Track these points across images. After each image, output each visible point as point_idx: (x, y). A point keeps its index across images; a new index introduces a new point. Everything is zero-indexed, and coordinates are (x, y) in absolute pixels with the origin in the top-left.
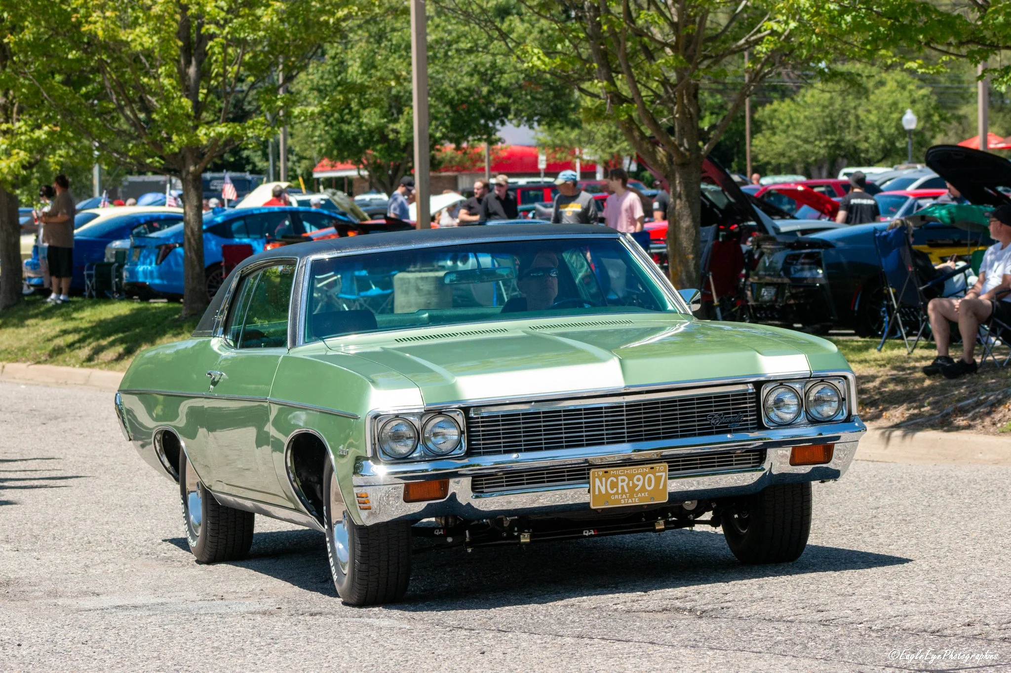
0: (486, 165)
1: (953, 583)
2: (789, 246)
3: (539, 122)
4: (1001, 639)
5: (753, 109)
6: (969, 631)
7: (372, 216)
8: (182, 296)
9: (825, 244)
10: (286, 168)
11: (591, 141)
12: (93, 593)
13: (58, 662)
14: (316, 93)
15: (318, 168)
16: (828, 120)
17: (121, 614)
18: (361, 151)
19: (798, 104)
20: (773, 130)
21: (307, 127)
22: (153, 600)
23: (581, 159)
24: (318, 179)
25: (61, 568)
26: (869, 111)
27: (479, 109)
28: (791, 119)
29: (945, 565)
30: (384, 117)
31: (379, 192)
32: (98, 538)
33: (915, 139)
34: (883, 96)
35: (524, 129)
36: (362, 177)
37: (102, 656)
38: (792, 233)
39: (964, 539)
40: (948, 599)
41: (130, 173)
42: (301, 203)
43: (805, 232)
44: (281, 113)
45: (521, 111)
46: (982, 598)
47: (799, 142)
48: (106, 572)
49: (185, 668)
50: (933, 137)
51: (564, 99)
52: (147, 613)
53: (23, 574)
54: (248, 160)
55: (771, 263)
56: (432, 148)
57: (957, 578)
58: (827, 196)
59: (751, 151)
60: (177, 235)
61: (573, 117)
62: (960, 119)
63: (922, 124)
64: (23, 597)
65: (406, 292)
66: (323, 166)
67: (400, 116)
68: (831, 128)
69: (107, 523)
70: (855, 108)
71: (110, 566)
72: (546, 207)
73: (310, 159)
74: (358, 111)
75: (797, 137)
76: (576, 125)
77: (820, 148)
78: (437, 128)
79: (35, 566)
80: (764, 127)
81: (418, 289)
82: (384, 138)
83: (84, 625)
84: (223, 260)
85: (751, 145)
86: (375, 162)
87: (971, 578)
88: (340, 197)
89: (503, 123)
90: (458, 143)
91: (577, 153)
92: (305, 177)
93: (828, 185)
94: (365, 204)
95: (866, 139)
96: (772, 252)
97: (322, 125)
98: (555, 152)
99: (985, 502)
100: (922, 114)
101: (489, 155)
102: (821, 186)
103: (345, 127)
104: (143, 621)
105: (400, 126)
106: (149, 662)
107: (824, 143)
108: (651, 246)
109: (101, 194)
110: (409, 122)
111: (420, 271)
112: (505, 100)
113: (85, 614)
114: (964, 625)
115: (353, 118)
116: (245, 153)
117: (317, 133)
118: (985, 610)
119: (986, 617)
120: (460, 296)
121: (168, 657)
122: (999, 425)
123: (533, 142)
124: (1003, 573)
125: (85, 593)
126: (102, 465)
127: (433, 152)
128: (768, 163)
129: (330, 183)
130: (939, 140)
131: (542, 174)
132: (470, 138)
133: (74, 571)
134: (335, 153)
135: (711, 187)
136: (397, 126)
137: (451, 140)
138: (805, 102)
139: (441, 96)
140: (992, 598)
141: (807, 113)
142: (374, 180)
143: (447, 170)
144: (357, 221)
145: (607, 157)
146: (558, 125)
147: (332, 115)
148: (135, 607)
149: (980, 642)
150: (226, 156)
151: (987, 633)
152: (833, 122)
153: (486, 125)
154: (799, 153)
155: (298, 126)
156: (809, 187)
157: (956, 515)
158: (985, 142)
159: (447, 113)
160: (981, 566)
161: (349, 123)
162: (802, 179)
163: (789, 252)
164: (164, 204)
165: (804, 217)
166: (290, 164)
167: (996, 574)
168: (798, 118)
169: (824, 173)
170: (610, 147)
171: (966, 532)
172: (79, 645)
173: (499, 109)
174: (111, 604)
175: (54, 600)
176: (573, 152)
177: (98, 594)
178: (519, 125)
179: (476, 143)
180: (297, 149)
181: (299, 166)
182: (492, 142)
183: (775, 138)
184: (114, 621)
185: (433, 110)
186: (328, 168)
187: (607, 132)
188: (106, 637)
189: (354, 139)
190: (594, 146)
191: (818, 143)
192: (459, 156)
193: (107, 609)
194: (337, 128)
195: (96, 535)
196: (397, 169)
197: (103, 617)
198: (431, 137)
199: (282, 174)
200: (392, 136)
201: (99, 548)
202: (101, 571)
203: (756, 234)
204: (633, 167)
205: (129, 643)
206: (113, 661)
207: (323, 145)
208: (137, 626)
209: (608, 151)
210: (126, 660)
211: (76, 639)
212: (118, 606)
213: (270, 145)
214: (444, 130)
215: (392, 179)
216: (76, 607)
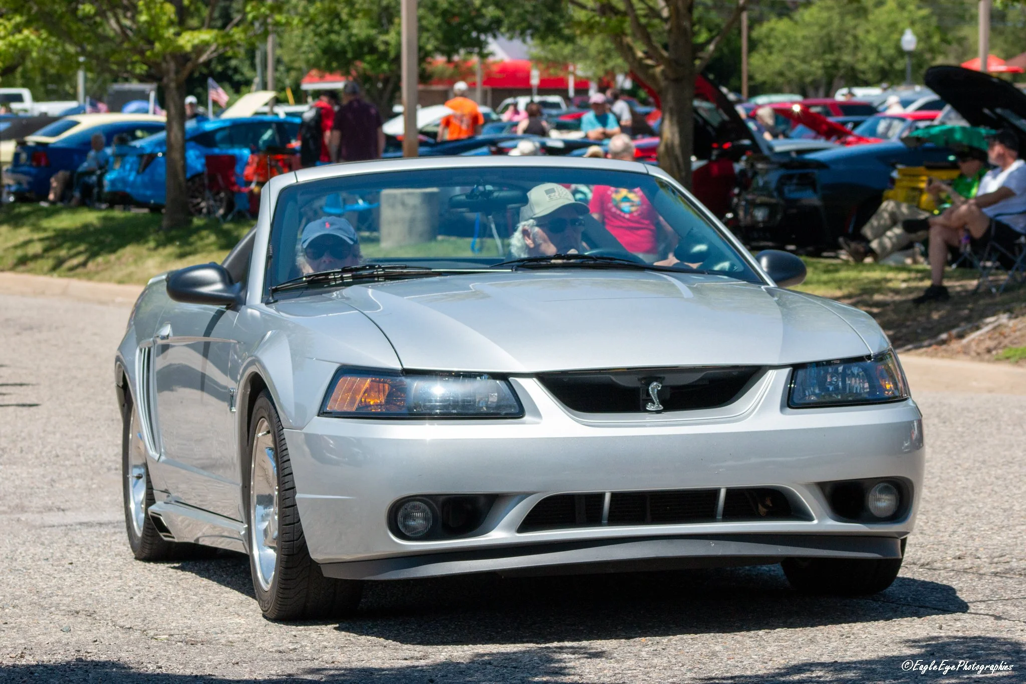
0: (479, 79)
1: (944, 514)
2: (782, 166)
3: (532, 36)
4: (992, 573)
5: (750, 28)
6: (960, 565)
8: (162, 206)
9: (820, 165)
10: (274, 78)
11: (585, 57)
12: (59, 509)
13: (17, 580)
15: (306, 79)
16: (826, 40)
17: (85, 531)
18: (350, 62)
19: (796, 23)
20: (770, 48)
21: (295, 36)
23: (573, 74)
24: (306, 93)
26: (868, 32)
27: (471, 22)
28: (788, 38)
29: (936, 495)
30: (373, 27)
33: (914, 61)
34: (882, 15)
35: (517, 43)
37: (62, 575)
38: (787, 153)
39: (956, 468)
40: (939, 531)
41: (116, 80)
42: (288, 114)
43: (800, 152)
44: (268, 22)
45: (515, 24)
46: (974, 530)
48: (72, 487)
49: (147, 588)
50: (933, 59)
51: (559, 12)
52: (113, 530)
54: (236, 70)
55: (766, 183)
56: (422, 60)
57: (948, 509)
58: (824, 116)
59: (749, 71)
60: (159, 144)
61: (567, 32)
62: (961, 41)
63: (922, 45)
65: (393, 206)
66: (312, 77)
67: (391, 27)
68: (829, 46)
69: (77, 437)
70: (855, 27)
71: (78, 480)
73: (299, 70)
74: (347, 21)
75: (793, 56)
76: (570, 40)
77: (818, 67)
78: (428, 39)
80: (760, 46)
81: (403, 204)
82: (373, 50)
83: (46, 542)
84: (206, 170)
85: (748, 64)
86: (364, 74)
87: (963, 509)
89: (495, 37)
90: (449, 54)
91: (571, 68)
92: (294, 87)
93: (824, 106)
95: (865, 59)
96: (767, 171)
97: (311, 34)
98: (548, 68)
99: (978, 431)
100: (923, 36)
101: (481, 69)
102: (816, 105)
103: (333, 37)
104: (108, 539)
105: (391, 37)
106: (110, 581)
107: (820, 64)
109: (85, 100)
110: (399, 34)
112: (498, 13)
113: (48, 530)
114: (955, 558)
115: (343, 28)
116: (234, 63)
118: (977, 543)
119: (977, 550)
121: (131, 576)
122: (994, 352)
123: (527, 57)
124: (996, 504)
125: (50, 509)
126: (75, 378)
127: (425, 65)
128: (764, 83)
130: (940, 61)
131: (535, 90)
132: (462, 52)
133: (40, 486)
134: (323, 63)
135: (705, 105)
136: (386, 37)
137: (443, 53)
138: (803, 20)
140: (984, 531)
141: (805, 32)
143: (436, 83)
145: (601, 73)
146: (551, 39)
147: (321, 24)
148: (101, 524)
149: (971, 576)
151: (979, 567)
152: (830, 43)
153: (478, 38)
154: (796, 73)
155: (286, 36)
156: (806, 108)
157: (948, 444)
158: (986, 63)
159: (439, 26)
160: (973, 497)
161: (338, 33)
162: (798, 98)
163: (782, 172)
164: (146, 112)
165: (800, 136)
166: (278, 75)
167: (989, 506)
168: (795, 37)
169: (822, 92)
170: (604, 62)
171: (958, 462)
172: (39, 563)
173: (491, 23)
174: (75, 521)
175: (18, 516)
176: (565, 67)
177: (63, 510)
178: (511, 38)
179: (469, 57)
180: (286, 59)
181: (288, 77)
182: (483, 56)
183: (772, 58)
184: (78, 538)
185: (424, 23)
186: (317, 78)
187: (601, 47)
188: (68, 555)
189: (344, 52)
190: (588, 62)
191: (815, 63)
192: (450, 70)
193: (71, 525)
194: (326, 38)
195: (64, 449)
196: (386, 81)
197: (66, 534)
198: (421, 49)
199: (270, 84)
200: (382, 48)
201: (67, 463)
202: (67, 486)
203: (750, 153)
204: (628, 84)
205: (91, 561)
206: (73, 579)
207: (312, 56)
208: (100, 544)
209: (602, 67)
210: (87, 579)
211: (37, 556)
212: (83, 523)
213: (258, 54)
214: (436, 42)
215: (381, 92)
216: (40, 523)
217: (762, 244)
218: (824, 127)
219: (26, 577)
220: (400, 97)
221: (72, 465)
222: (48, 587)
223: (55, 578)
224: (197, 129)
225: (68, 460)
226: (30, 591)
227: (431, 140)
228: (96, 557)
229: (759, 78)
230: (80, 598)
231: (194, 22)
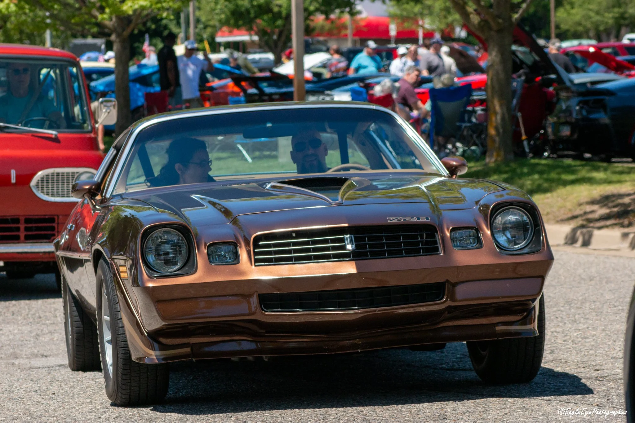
0: (349, 32)
2: (580, 94)
8: (113, 132)
9: (609, 92)
10: (194, 33)
11: (431, 14)
12: (43, 356)
13: (14, 406)
15: (219, 33)
18: (252, 20)
20: (572, 4)
21: (211, 2)
23: (422, 27)
24: (219, 44)
25: (18, 336)
31: (265, 52)
32: (47, 314)
35: (378, 4)
36: (253, 42)
37: (47, 402)
38: (583, 84)
41: (75, 36)
43: (594, 83)
47: (592, 14)
48: (52, 339)
55: (567, 107)
56: (306, 19)
58: (613, 55)
59: (556, 22)
60: (110, 84)
66: (224, 32)
71: (56, 335)
73: (214, 27)
75: (590, 10)
77: (609, 18)
78: (311, 2)
80: (565, 3)
82: (269, 11)
83: (35, 379)
84: (146, 104)
85: (555, 16)
86: (263, 30)
90: (327, 14)
91: (420, 23)
92: (210, 40)
93: (614, 47)
94: (254, 62)
96: (568, 98)
98: (403, 22)
101: (351, 24)
102: (607, 47)
103: (240, 2)
107: (611, 15)
108: (474, 93)
113: (36, 370)
116: (165, 22)
123: (387, 14)
125: (36, 356)
127: (308, 22)
128: (568, 31)
129: (228, 45)
131: (393, 40)
132: (337, 11)
133: (28, 339)
134: (232, 21)
135: (521, 49)
136: (278, 1)
137: (322, 12)
142: (263, 44)
143: (318, 35)
144: (248, 74)
150: (149, 24)
154: (592, 23)
155: (203, 2)
156: (599, 49)
162: (593, 42)
163: (581, 98)
165: (595, 71)
166: (198, 31)
169: (612, 37)
170: (445, 17)
172: (30, 394)
174: (55, 364)
175: (13, 361)
176: (416, 22)
177: (46, 356)
178: (374, 1)
179: (342, 15)
180: (203, 19)
181: (205, 32)
182: (353, 14)
183: (574, 11)
184: (57, 375)
186: (227, 33)
187: (443, 6)
188: (51, 388)
189: (248, 11)
190: (433, 18)
191: (606, 15)
192: (328, 25)
193: (53, 367)
195: (45, 312)
196: (280, 34)
197: (49, 373)
198: (306, 10)
199: (192, 38)
200: (276, 9)
201: (47, 322)
202: (48, 338)
203: (556, 84)
204: (463, 34)
205: (69, 392)
206: (56, 405)
207: (223, 16)
208: (75, 380)
209: (444, 21)
210: (66, 404)
211: (28, 389)
212: (61, 365)
213: (182, 16)
214: (317, 5)
215: (276, 42)
216: (29, 366)
217: (566, 153)
218: (614, 64)
219: (21, 404)
221: (51, 324)
222: (37, 411)
223: (43, 404)
224: (139, 73)
225: (48, 320)
226: (25, 414)
227: (315, 79)
228: (73, 389)
229: (563, 27)
230: (62, 418)
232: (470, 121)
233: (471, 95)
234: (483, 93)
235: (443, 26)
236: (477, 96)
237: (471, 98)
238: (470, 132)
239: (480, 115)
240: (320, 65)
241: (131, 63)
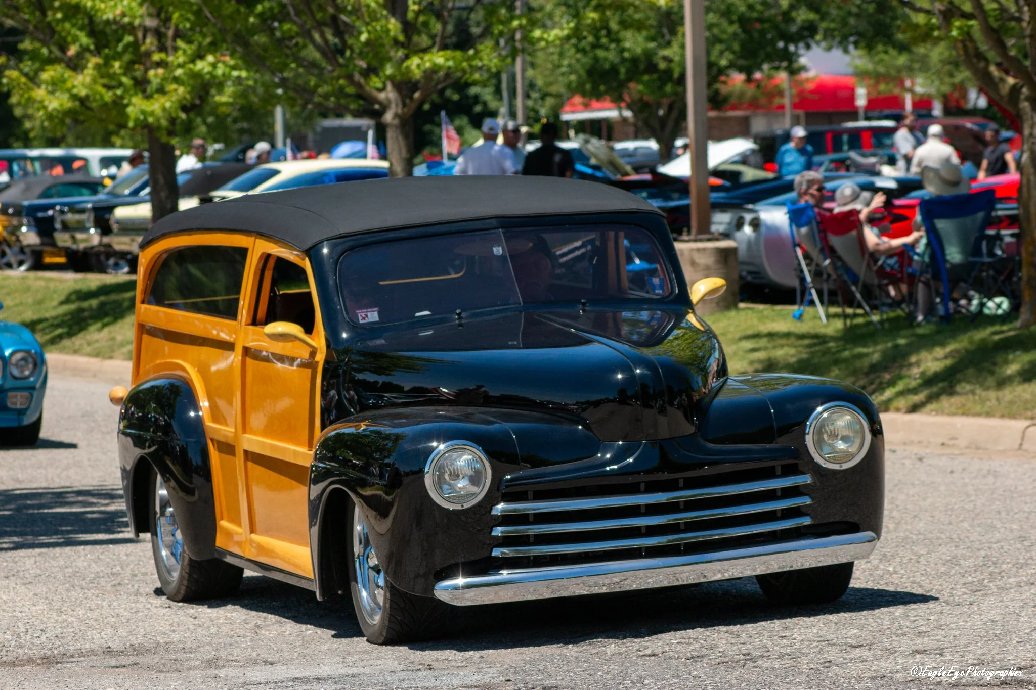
0: (787, 101)
3: (856, 44)
7: (637, 169)
10: (525, 107)
11: (925, 69)
12: (266, 662)
14: (563, 8)
15: (567, 108)
18: (622, 85)
21: (553, 54)
22: (342, 670)
23: (911, 90)
24: (567, 123)
25: (225, 629)
27: (776, 27)
30: (652, 39)
31: (646, 138)
35: (837, 53)
36: (624, 120)
41: (324, 115)
44: (518, 36)
45: (834, 30)
51: (890, 14)
53: (175, 637)
54: (476, 99)
56: (712, 81)
61: (900, 37)
64: (176, 666)
66: (573, 105)
67: (673, 38)
72: (864, 155)
73: (558, 96)
74: (618, 32)
76: (903, 48)
78: (722, 53)
79: (192, 627)
82: (651, 67)
86: (641, 100)
88: (596, 145)
89: (808, 47)
90: (748, 71)
91: (908, 84)
94: (626, 153)
97: (573, 51)
98: (878, 84)
101: (791, 88)
103: (601, 53)
105: (673, 51)
108: (999, 206)
109: (285, 144)
110: (683, 46)
111: (696, 241)
112: (812, 16)
115: (612, 41)
116: (474, 90)
117: (565, 62)
120: (749, 273)
123: (850, 70)
125: (255, 662)
127: (718, 86)
129: (583, 127)
131: (861, 113)
132: (766, 66)
133: (241, 633)
134: (588, 87)
136: (667, 52)
137: (740, 69)
139: (727, 13)
142: (640, 124)
143: (734, 108)
144: (616, 176)
146: (880, 47)
147: (585, 38)
148: (318, 680)
150: (448, 93)
153: (786, 49)
155: (540, 54)
159: (735, 35)
161: (607, 49)
164: (364, 156)
166: (530, 103)
170: (951, 75)
173: (803, 28)
174: (287, 676)
176: (901, 84)
177: (271, 664)
178: (829, 49)
179: (773, 73)
180: (540, 82)
181: (543, 106)
182: (793, 71)
185: (716, 31)
186: (580, 107)
189: (614, 70)
190: (929, 74)
192: (751, 90)
193: (282, 682)
194: (591, 55)
196: (671, 107)
198: (710, 65)
199: (520, 114)
200: (662, 65)
204: (982, 102)
207: (573, 77)
209: (947, 80)
212: (296, 678)
213: (504, 77)
214: (731, 56)
215: (663, 121)
216: (242, 680)
220: (686, 129)
227: (727, 184)
231: (424, 40)
232: (991, 254)
233: (993, 209)
234: (1015, 205)
235: (946, 89)
236: (1002, 210)
237: (994, 214)
238: (991, 273)
239: (1009, 244)
240: (736, 159)
241: (417, 160)
